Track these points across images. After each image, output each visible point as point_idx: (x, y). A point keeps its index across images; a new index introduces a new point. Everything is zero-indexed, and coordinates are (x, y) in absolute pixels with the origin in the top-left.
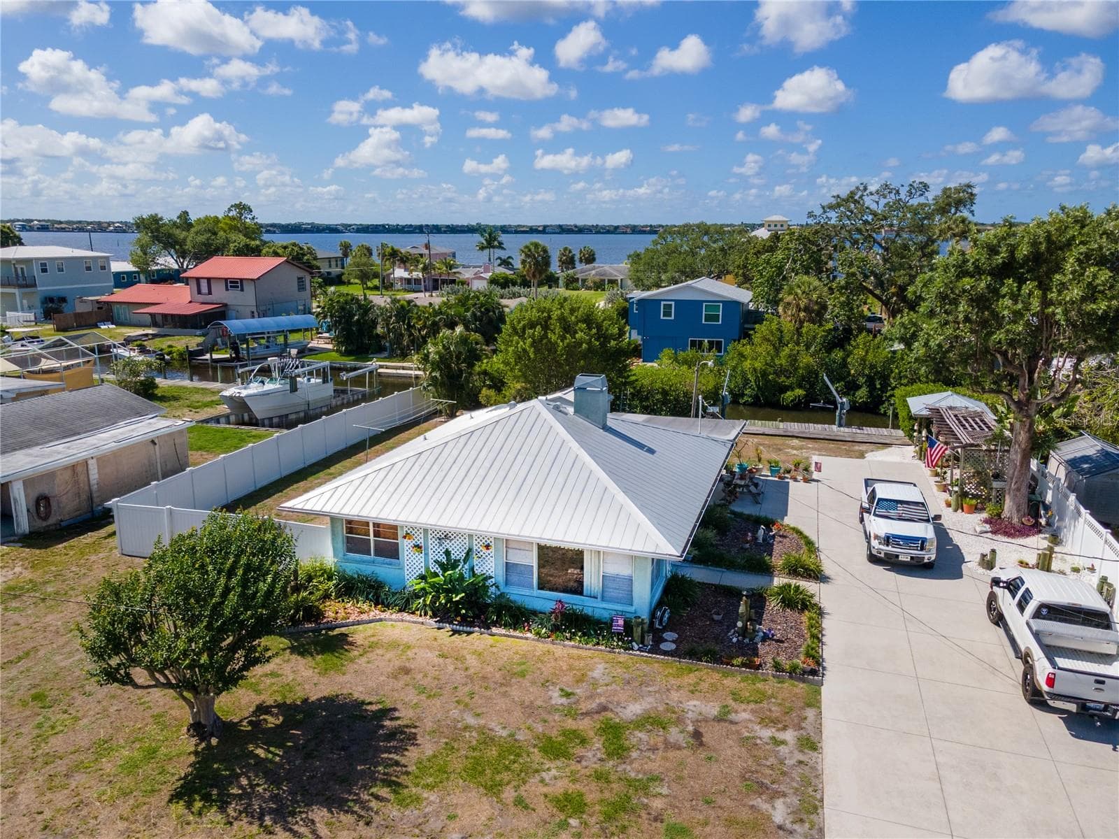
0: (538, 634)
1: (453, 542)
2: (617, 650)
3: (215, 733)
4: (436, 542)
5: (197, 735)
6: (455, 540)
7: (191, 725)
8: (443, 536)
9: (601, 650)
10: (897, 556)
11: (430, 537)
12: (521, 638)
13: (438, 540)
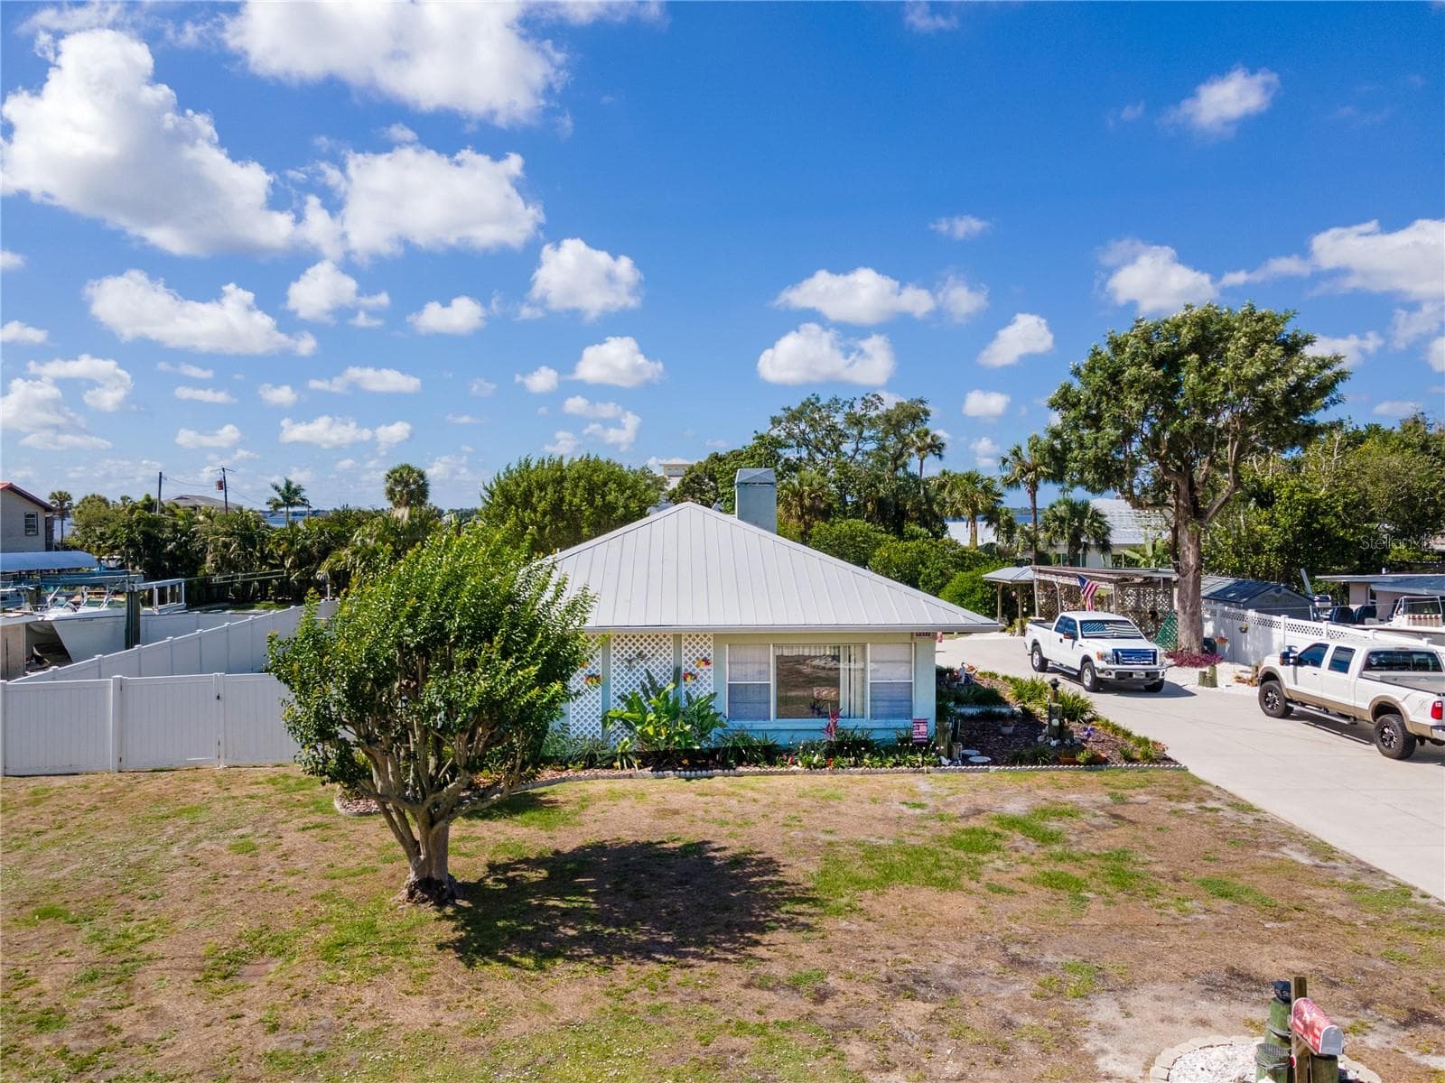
0: (809, 765)
1: (649, 663)
2: (925, 768)
3: (457, 894)
4: (622, 667)
5: (431, 897)
6: (654, 659)
7: (417, 885)
8: (634, 655)
9: (903, 772)
10: (1131, 674)
11: (613, 659)
12: (787, 773)
13: (626, 663)
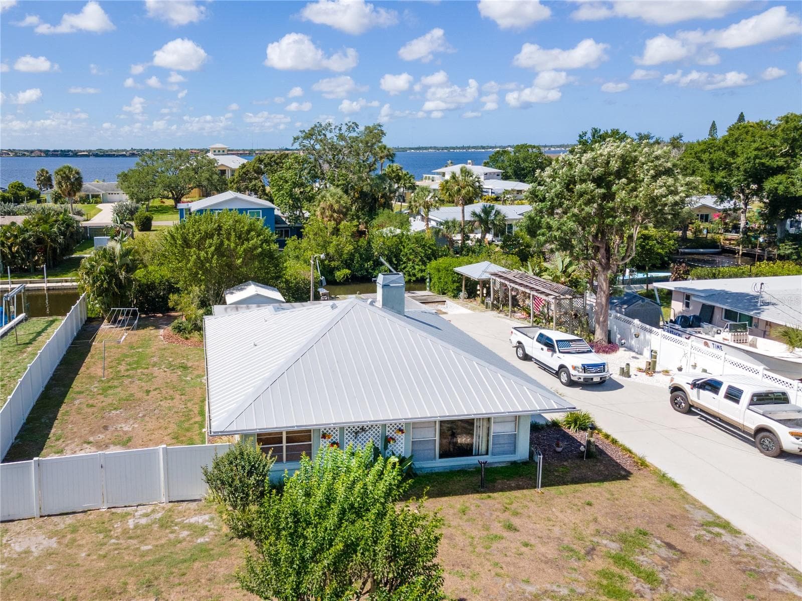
1: (367, 433)
4: (352, 436)
6: (370, 430)
8: (358, 430)
10: (592, 379)
11: (346, 432)
13: (354, 434)
